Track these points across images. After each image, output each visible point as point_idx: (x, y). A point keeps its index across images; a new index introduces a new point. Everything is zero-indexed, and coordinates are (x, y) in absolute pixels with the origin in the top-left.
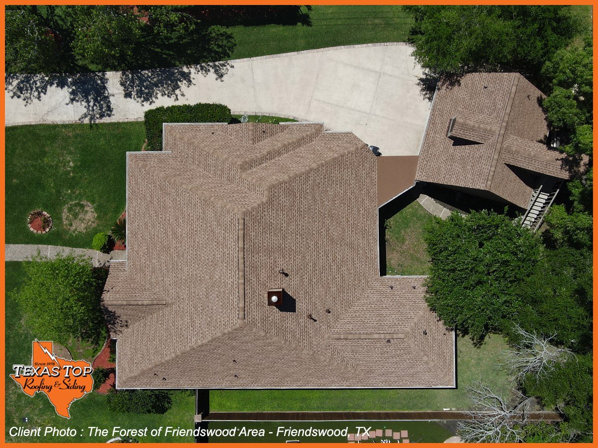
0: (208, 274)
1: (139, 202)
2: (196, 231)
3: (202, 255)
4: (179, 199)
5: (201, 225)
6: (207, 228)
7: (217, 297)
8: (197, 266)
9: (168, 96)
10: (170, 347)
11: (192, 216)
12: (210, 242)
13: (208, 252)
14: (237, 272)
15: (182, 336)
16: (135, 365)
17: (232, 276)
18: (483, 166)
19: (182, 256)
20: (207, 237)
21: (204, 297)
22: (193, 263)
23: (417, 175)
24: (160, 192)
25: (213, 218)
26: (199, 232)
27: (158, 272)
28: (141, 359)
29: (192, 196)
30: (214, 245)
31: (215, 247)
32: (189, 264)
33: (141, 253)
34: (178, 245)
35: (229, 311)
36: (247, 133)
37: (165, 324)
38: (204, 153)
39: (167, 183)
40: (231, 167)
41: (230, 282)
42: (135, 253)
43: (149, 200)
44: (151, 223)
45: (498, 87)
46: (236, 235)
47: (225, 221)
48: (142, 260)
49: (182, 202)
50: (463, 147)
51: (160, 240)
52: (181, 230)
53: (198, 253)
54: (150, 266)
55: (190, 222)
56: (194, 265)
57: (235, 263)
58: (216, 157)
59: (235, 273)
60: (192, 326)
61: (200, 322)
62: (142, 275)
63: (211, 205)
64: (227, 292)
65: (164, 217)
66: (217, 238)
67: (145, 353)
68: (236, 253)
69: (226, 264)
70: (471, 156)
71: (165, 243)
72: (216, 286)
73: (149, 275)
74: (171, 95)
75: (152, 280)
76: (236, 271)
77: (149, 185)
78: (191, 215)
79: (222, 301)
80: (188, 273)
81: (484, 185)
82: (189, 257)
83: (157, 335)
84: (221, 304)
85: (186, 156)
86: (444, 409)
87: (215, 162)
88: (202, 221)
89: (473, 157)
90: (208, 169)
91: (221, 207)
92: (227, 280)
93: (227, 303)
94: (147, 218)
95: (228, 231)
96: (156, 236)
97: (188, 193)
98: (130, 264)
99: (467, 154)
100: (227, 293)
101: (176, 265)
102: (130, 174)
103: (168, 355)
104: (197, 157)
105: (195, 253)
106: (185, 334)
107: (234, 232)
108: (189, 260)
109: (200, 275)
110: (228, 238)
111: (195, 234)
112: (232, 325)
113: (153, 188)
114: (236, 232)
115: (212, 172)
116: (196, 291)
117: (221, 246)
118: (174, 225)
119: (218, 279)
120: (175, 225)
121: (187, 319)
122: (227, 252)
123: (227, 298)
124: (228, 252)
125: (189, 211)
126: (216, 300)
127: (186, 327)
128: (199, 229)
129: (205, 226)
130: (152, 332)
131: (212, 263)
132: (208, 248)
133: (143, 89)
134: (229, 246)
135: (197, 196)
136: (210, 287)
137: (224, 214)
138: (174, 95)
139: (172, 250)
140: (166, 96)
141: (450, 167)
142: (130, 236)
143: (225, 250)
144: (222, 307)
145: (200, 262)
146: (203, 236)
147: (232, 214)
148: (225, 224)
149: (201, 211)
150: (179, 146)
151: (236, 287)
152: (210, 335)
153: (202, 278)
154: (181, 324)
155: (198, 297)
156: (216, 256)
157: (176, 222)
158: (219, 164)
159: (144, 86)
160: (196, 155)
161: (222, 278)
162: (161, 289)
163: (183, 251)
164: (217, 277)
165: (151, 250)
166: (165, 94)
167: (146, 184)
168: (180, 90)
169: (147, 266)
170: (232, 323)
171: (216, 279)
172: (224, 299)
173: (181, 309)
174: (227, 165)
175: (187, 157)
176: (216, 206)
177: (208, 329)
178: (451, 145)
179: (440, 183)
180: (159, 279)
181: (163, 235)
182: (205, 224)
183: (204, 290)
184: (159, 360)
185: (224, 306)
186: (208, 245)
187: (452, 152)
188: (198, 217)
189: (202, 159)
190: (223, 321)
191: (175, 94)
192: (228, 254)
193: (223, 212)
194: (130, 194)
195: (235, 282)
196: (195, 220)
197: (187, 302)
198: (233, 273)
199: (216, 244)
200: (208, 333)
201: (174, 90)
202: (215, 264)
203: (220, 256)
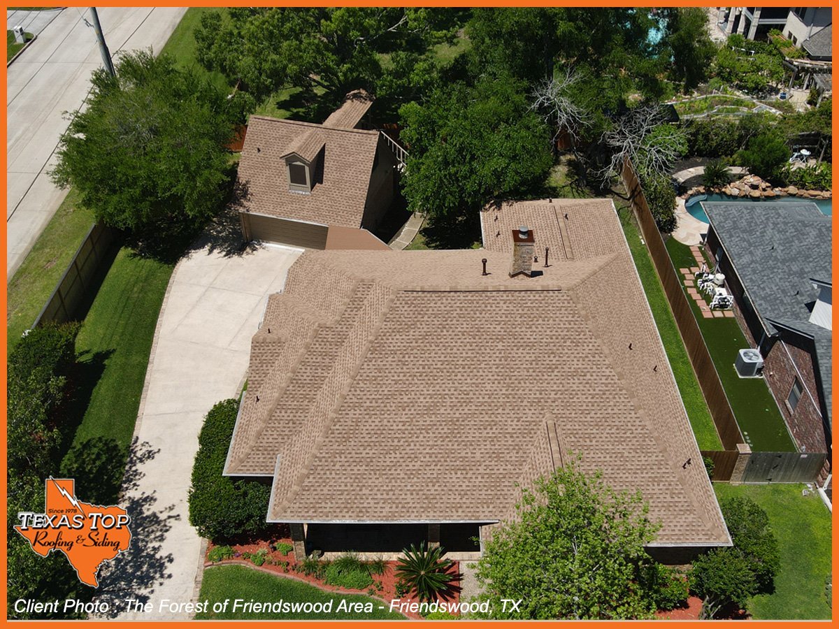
0: (495, 344)
1: (367, 492)
2: (423, 368)
3: (464, 355)
4: (368, 401)
5: (414, 357)
6: (419, 346)
7: (531, 328)
8: (483, 366)
9: (167, 531)
10: (629, 419)
11: (399, 376)
12: (442, 340)
13: (459, 344)
14: (489, 294)
15: (604, 394)
16: (676, 499)
17: (496, 302)
18: (351, 141)
19: (468, 394)
20: (434, 347)
21: (533, 351)
22: (478, 372)
23: (353, 226)
24: (353, 443)
25: (404, 337)
26: (426, 362)
27: (497, 447)
28: (661, 484)
29: (365, 375)
30: (447, 334)
31: (450, 333)
32: (479, 381)
33: (464, 485)
34: (448, 404)
35: (550, 308)
36: (268, 346)
37: (589, 431)
38: (291, 388)
39: (337, 427)
40: (320, 340)
41: (505, 306)
42: (464, 500)
43: (364, 467)
44: (407, 463)
45: (262, 136)
46: (431, 296)
47: (408, 314)
48: (477, 484)
49: (373, 396)
50: (325, 170)
51: (439, 443)
52: (422, 397)
53: (460, 362)
54: (487, 463)
55: (408, 380)
56: (480, 370)
57: (475, 298)
58: (300, 366)
59: (489, 297)
60: (585, 376)
61: (575, 360)
62: (507, 484)
63: (382, 339)
64: (520, 312)
65: (397, 435)
66: (436, 329)
67: (650, 475)
68: (459, 296)
69: (477, 312)
70: (337, 158)
71: (446, 430)
72: (514, 330)
73: (504, 467)
74: (165, 526)
75: (513, 459)
76: (486, 296)
77: (337, 467)
78: (396, 378)
79: (535, 319)
80: (496, 382)
81: (374, 137)
82: (469, 381)
83: (611, 447)
84: (540, 322)
85: (291, 424)
86: (643, 243)
87: (309, 368)
88: (407, 356)
89: (339, 156)
90: (319, 381)
91: (385, 321)
92: (503, 311)
93: (538, 310)
94: (398, 472)
95: (425, 309)
96: (433, 451)
97: (358, 384)
98: (486, 513)
99: (335, 163)
100: (523, 310)
101: (483, 407)
102: (310, 513)
103: (643, 423)
104: (295, 403)
105: (460, 370)
106: (600, 388)
107: (426, 299)
108: (474, 381)
109: (497, 359)
110: (435, 309)
111: (429, 368)
112: (571, 302)
113: (343, 459)
114: (426, 297)
115: (326, 374)
116: (524, 366)
117: (448, 322)
118: (412, 412)
119: (501, 326)
120: (413, 409)
121: (575, 384)
122: (458, 311)
123: (531, 311)
124: (458, 309)
125: (390, 381)
126: (535, 329)
127: (587, 385)
128: (421, 362)
129: (415, 351)
130: (608, 459)
131: (477, 337)
132: (451, 345)
133: (139, 573)
134: (448, 308)
135: (365, 366)
136: (516, 341)
137: (397, 316)
138: (168, 521)
139: (457, 415)
140: (166, 534)
141: (347, 184)
142: (432, 513)
143: (455, 315)
144: (546, 319)
145: (475, 359)
146: (433, 355)
147: (398, 302)
148: (414, 314)
149: (390, 359)
150: (271, 440)
151: (513, 296)
152: (593, 340)
153: (503, 355)
154: (585, 396)
155: (534, 363)
156: (465, 329)
157: (407, 409)
158: (314, 360)
159: (133, 573)
160: (293, 404)
161: (499, 319)
162: (528, 439)
163: (458, 391)
164: (498, 328)
165: (458, 463)
166: (162, 535)
167: (334, 475)
168: (161, 512)
169: (488, 471)
170: (569, 303)
171: (503, 330)
172: (532, 316)
173: (558, 396)
174: (317, 346)
175: (294, 423)
176: (383, 330)
177: (585, 345)
178: (321, 185)
179: (366, 194)
180: (510, 443)
181: (431, 435)
182: (412, 350)
183: (521, 351)
184: (654, 442)
185: (543, 316)
186: (447, 345)
187: (329, 184)
188: (400, 363)
189: (301, 392)
190: (567, 317)
191: (165, 520)
192: (461, 310)
193: (395, 318)
194: (350, 514)
195: (505, 298)
196: (405, 370)
197: (545, 385)
198: (491, 301)
199: (445, 330)
200: (591, 345)
201: (158, 522)
202: (479, 331)
203: (464, 323)
